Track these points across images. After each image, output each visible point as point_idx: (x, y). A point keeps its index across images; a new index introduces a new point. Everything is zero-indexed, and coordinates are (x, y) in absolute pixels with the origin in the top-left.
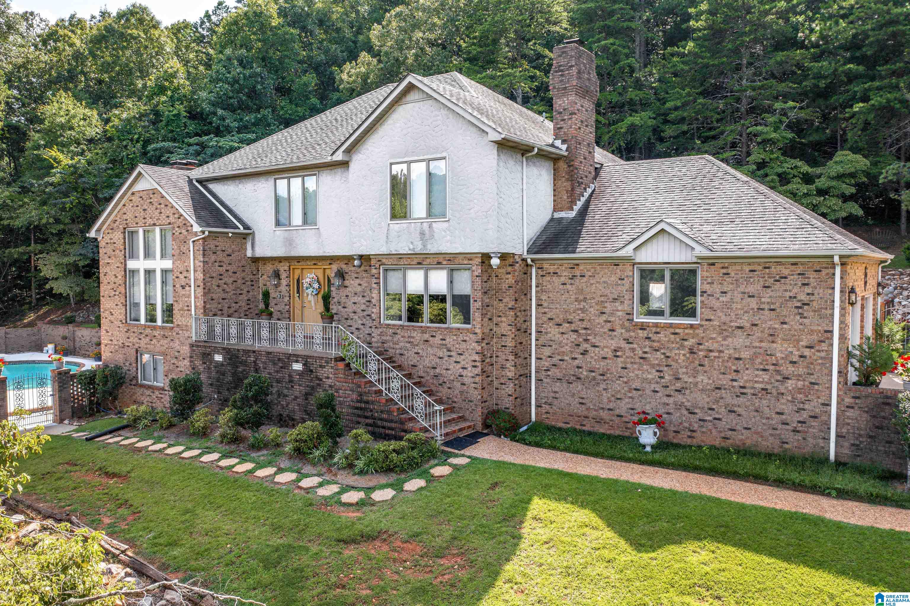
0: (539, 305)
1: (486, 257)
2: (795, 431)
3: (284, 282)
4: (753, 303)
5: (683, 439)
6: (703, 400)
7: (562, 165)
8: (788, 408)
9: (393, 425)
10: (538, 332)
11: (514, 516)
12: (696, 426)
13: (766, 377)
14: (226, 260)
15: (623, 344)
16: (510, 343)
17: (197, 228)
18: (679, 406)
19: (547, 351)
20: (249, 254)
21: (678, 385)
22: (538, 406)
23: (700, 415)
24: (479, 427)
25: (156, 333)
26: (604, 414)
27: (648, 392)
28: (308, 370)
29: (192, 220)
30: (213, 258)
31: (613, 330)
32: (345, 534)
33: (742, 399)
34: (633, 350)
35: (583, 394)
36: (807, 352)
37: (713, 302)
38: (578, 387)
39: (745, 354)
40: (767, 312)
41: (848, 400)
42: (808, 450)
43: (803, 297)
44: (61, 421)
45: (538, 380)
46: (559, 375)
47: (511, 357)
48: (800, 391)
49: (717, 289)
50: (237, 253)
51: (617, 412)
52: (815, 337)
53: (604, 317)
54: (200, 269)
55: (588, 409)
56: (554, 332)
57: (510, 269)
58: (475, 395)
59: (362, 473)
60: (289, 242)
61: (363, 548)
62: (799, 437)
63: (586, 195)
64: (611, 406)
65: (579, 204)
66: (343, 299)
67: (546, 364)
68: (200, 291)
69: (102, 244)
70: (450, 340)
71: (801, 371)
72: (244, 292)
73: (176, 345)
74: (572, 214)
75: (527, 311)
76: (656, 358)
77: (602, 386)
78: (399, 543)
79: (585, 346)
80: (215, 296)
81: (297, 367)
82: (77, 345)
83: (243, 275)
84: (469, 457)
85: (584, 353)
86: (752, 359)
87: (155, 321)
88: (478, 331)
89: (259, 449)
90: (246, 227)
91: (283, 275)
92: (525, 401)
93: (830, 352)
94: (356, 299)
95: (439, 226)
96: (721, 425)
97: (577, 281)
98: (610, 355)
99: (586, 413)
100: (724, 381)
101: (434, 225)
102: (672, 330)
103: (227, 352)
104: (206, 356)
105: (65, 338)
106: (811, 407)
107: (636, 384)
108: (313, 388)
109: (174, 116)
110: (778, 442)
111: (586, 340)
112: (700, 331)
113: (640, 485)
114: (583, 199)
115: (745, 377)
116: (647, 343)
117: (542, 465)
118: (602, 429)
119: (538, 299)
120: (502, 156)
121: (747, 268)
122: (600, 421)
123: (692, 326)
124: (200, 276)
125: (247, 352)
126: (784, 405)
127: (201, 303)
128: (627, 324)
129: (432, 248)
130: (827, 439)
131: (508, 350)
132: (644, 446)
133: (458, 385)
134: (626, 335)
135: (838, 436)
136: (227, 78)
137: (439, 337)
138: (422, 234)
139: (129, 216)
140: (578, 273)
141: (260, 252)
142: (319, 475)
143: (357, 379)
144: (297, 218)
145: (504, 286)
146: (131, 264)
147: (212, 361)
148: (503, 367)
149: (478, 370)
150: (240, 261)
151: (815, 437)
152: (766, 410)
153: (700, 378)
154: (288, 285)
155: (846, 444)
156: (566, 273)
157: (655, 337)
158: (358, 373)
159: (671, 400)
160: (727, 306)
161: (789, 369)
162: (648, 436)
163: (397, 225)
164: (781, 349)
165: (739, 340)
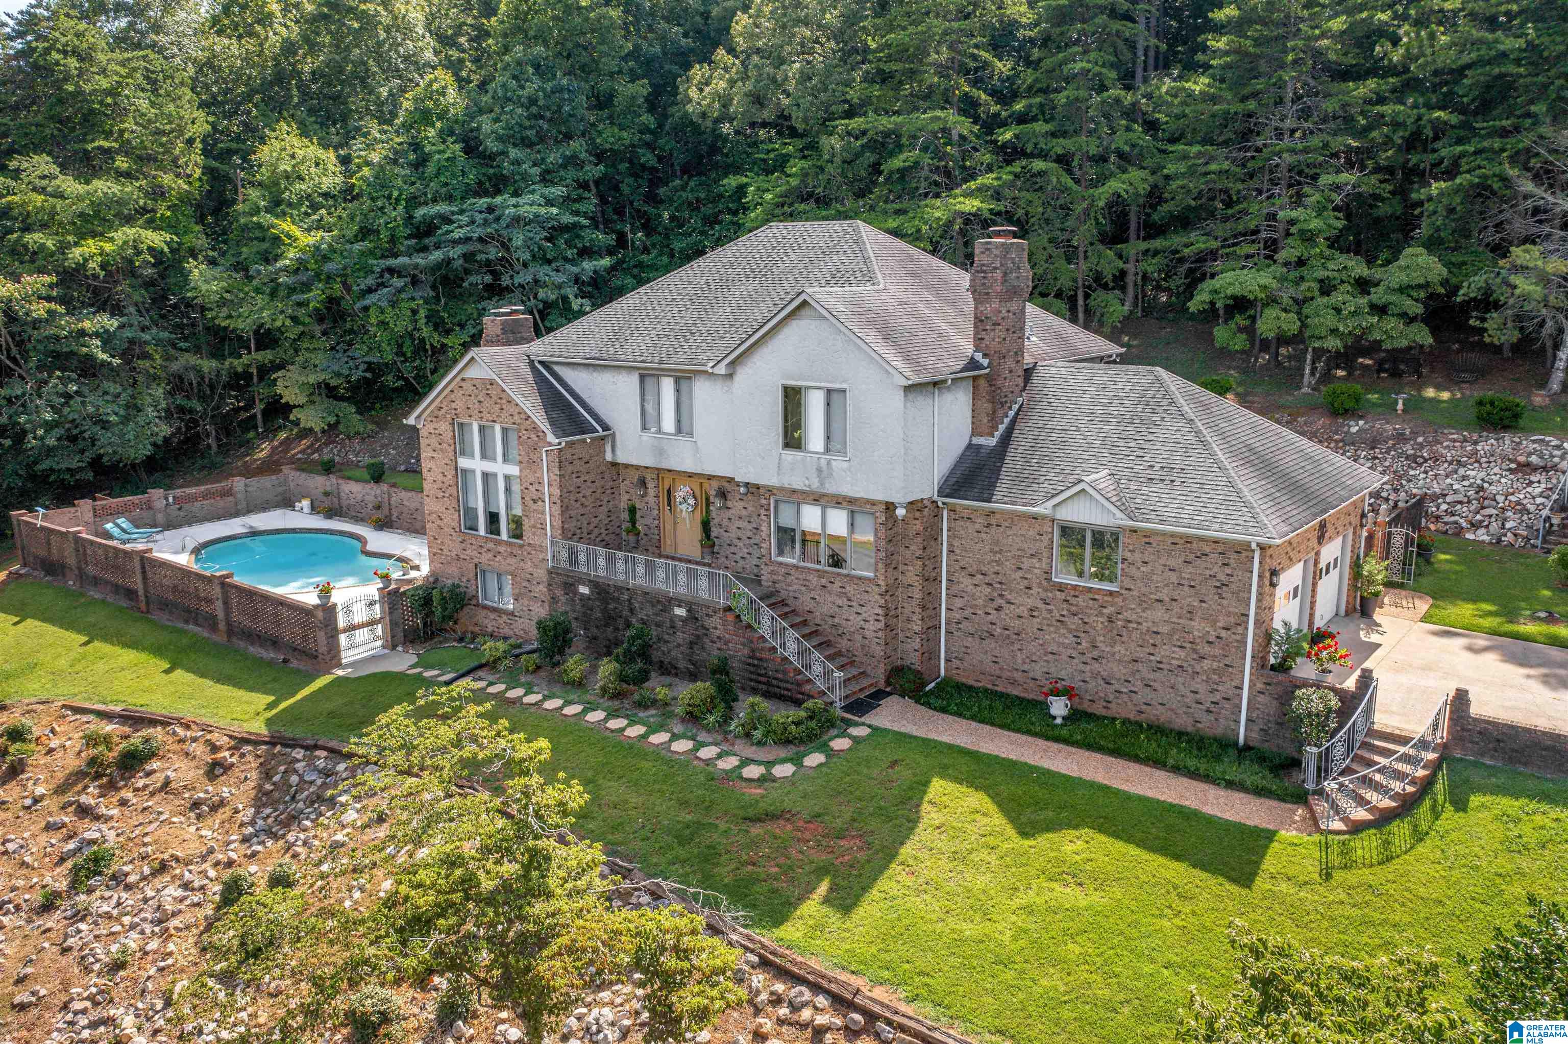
0: (950, 551)
1: (890, 507)
2: (1208, 711)
3: (652, 492)
4: (1174, 577)
5: (1098, 709)
6: (1120, 671)
7: (983, 383)
8: (1202, 688)
9: (789, 686)
10: (949, 580)
11: (910, 798)
12: (1111, 697)
13: (1182, 654)
14: (584, 468)
15: (1041, 605)
16: (917, 595)
17: (551, 438)
18: (1096, 675)
19: (959, 603)
20: (609, 457)
21: (1096, 653)
22: (948, 660)
23: (1117, 686)
24: (882, 685)
25: (502, 549)
26: (1018, 676)
27: (1064, 657)
28: (692, 617)
29: (544, 425)
30: (570, 468)
31: (1029, 588)
32: (751, 812)
33: (1157, 675)
34: (1050, 611)
35: (996, 653)
36: (1223, 634)
37: (1133, 571)
38: (990, 644)
39: (1164, 629)
40: (1186, 588)
41: (1260, 686)
42: (1219, 731)
43: (1221, 577)
44: (394, 647)
45: (948, 632)
46: (972, 630)
47: (918, 610)
48: (1214, 671)
49: (1137, 557)
50: (595, 459)
51: (1031, 675)
52: (1232, 620)
53: (1020, 574)
54: (556, 484)
55: (1001, 669)
56: (966, 582)
57: (918, 514)
58: (878, 651)
59: (759, 743)
60: (660, 452)
61: (770, 826)
62: (1211, 717)
63: (1011, 414)
64: (1026, 667)
65: (1002, 428)
66: (725, 522)
67: (957, 616)
68: (557, 510)
69: (423, 433)
70: (850, 589)
71: (1217, 652)
72: (605, 502)
73: (528, 566)
74: (992, 442)
75: (937, 558)
76: (1073, 622)
77: (1017, 646)
78: (801, 824)
79: (1000, 601)
80: (573, 513)
81: (680, 612)
82: (344, 503)
83: (603, 482)
84: (869, 726)
85: (999, 609)
86: (1170, 635)
87: (498, 534)
88: (881, 583)
89: (646, 708)
90: (606, 428)
91: (650, 485)
92: (931, 655)
93: (1245, 636)
94: (740, 524)
95: (838, 464)
96: (1138, 698)
97: (993, 530)
98: (1026, 614)
99: (998, 672)
100: (1141, 654)
101: (834, 463)
102: (1091, 595)
103: (595, 584)
104: (569, 587)
105: (327, 494)
106: (1226, 688)
107: (1053, 648)
108: (698, 637)
109: (448, 159)
110: (1191, 720)
111: (1001, 596)
112: (1119, 600)
113: (1036, 769)
114: (1007, 421)
115: (1163, 651)
116: (1065, 605)
117: (945, 739)
118: (1015, 691)
119: (950, 544)
120: (911, 396)
121: (1170, 540)
122: (1013, 682)
123: (1111, 593)
124: (557, 492)
125: (619, 589)
126: (1198, 685)
127: (558, 523)
128: (1044, 583)
129: (831, 488)
130: (1237, 722)
131: (915, 603)
132: (1054, 718)
133: (858, 638)
134: (1043, 595)
135: (1249, 720)
136: (519, 97)
137: (838, 584)
138: (819, 470)
139: (459, 405)
140: (994, 522)
141: (622, 458)
142: (716, 744)
143: (748, 634)
144: (668, 423)
145: (912, 532)
146: (463, 463)
147: (576, 593)
148: (909, 620)
149: (881, 625)
150: (598, 467)
151: (1227, 719)
152: (1181, 687)
153: (1117, 648)
154: (657, 496)
155: (1256, 728)
156: (981, 521)
157: (1073, 601)
158: (749, 626)
159: (1088, 668)
160: (1147, 578)
161: (1206, 649)
162: (1059, 708)
163: (790, 455)
164: (1198, 627)
165: (1158, 614)
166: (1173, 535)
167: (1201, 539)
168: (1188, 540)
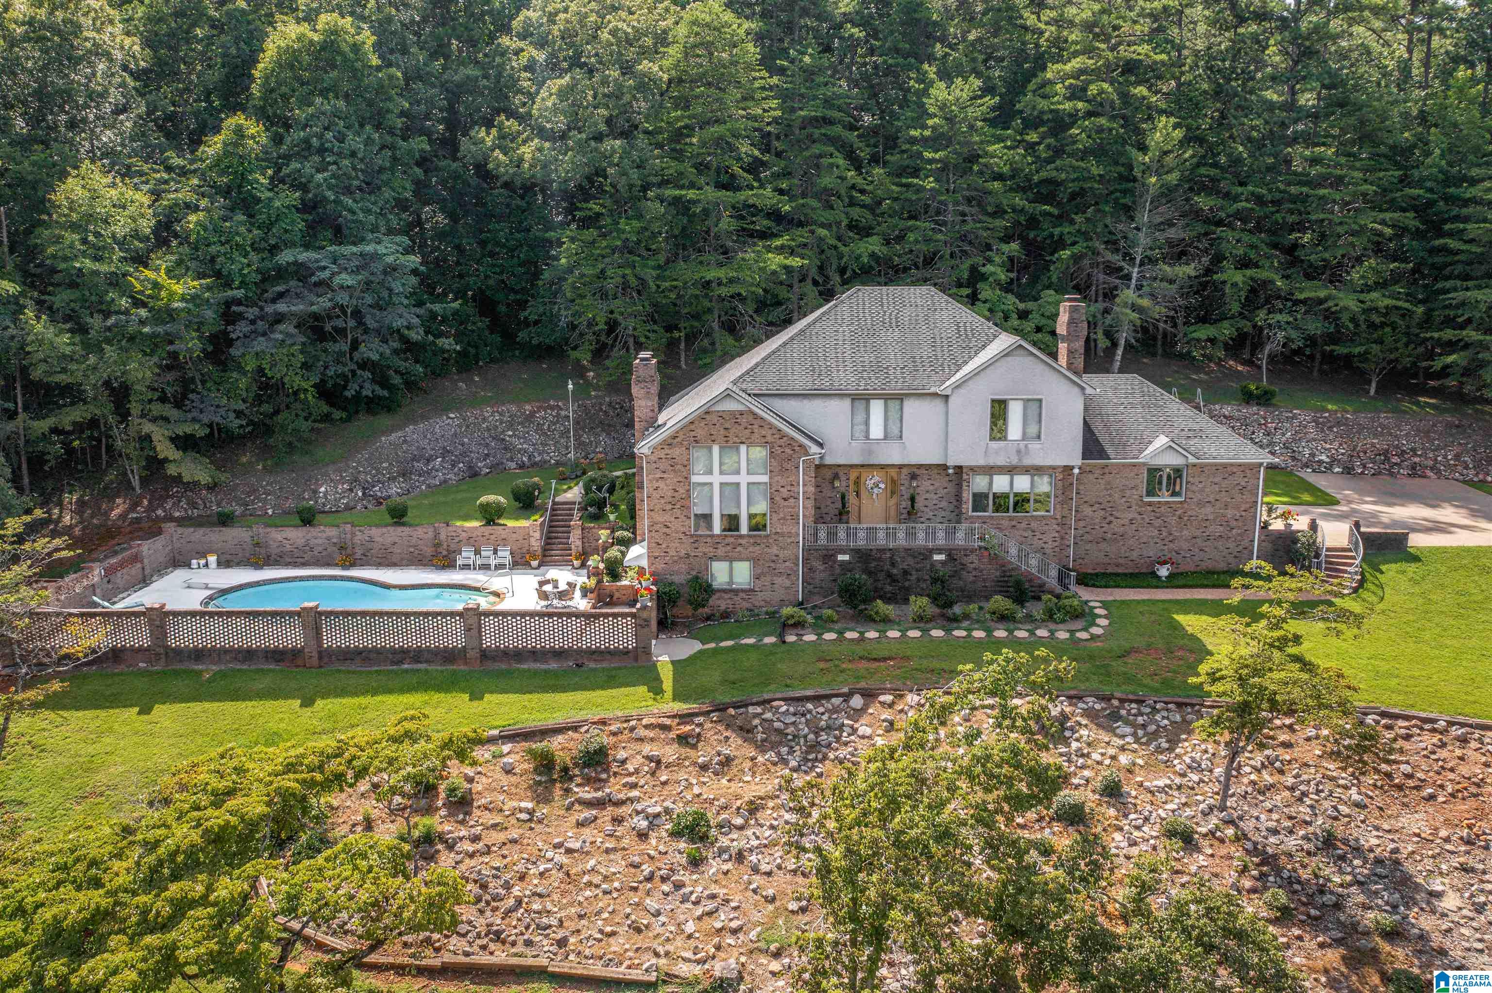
0: (1076, 493)
1: (1067, 469)
2: (1235, 557)
4: (1217, 488)
6: (1185, 546)
12: (1180, 561)
13: (1221, 529)
15: (1136, 516)
18: (1171, 550)
19: (1082, 524)
21: (1171, 538)
23: (1183, 554)
25: (741, 541)
26: (1121, 561)
27: (1152, 544)
28: (951, 559)
31: (1129, 508)
33: (1207, 543)
34: (1143, 519)
35: (1107, 550)
36: (1243, 514)
37: (1194, 488)
38: (1104, 546)
39: (1211, 517)
40: (1224, 493)
41: (1262, 538)
43: (1243, 484)
45: (1074, 544)
46: (1091, 539)
48: (1239, 535)
49: (1197, 480)
51: (1131, 558)
52: (1248, 505)
53: (1124, 500)
55: (1110, 559)
56: (1087, 511)
59: (1066, 621)
60: (870, 452)
61: (1135, 657)
62: (1237, 560)
64: (1126, 555)
67: (1080, 532)
68: (810, 504)
70: (1034, 525)
71: (1240, 524)
73: (773, 550)
76: (1157, 523)
77: (1121, 543)
79: (1110, 518)
81: (941, 557)
82: (274, 551)
85: (1110, 523)
86: (1214, 520)
87: (737, 529)
88: (1058, 517)
89: (959, 621)
91: (844, 478)
93: (1255, 513)
95: (1034, 446)
96: (1196, 558)
97: (1107, 477)
98: (1127, 523)
99: (1109, 562)
100: (1198, 533)
101: (1029, 446)
102: (1169, 506)
103: (855, 552)
104: (827, 558)
105: (257, 544)
106: (1246, 543)
107: (1145, 540)
110: (1227, 564)
111: (1111, 515)
112: (1185, 505)
115: (1211, 529)
116: (1152, 514)
118: (1120, 570)
119: (1077, 489)
121: (1215, 468)
122: (1118, 565)
123: (1180, 503)
126: (1231, 545)
127: (811, 512)
128: (1139, 503)
129: (1027, 461)
132: (1161, 578)
134: (1139, 510)
135: (1258, 557)
137: (1025, 523)
138: (1018, 451)
140: (1108, 471)
142: (1042, 628)
143: (1000, 561)
144: (877, 435)
146: (698, 478)
147: (835, 561)
149: (1057, 544)
151: (1245, 559)
152: (1220, 548)
153: (1185, 533)
154: (848, 486)
156: (1098, 472)
157: (1157, 510)
158: (998, 556)
160: (1202, 491)
161: (1234, 523)
162: (1163, 572)
163: (994, 445)
164: (1230, 513)
165: (1209, 509)
166: (1216, 465)
167: (1232, 465)
168: (1225, 466)
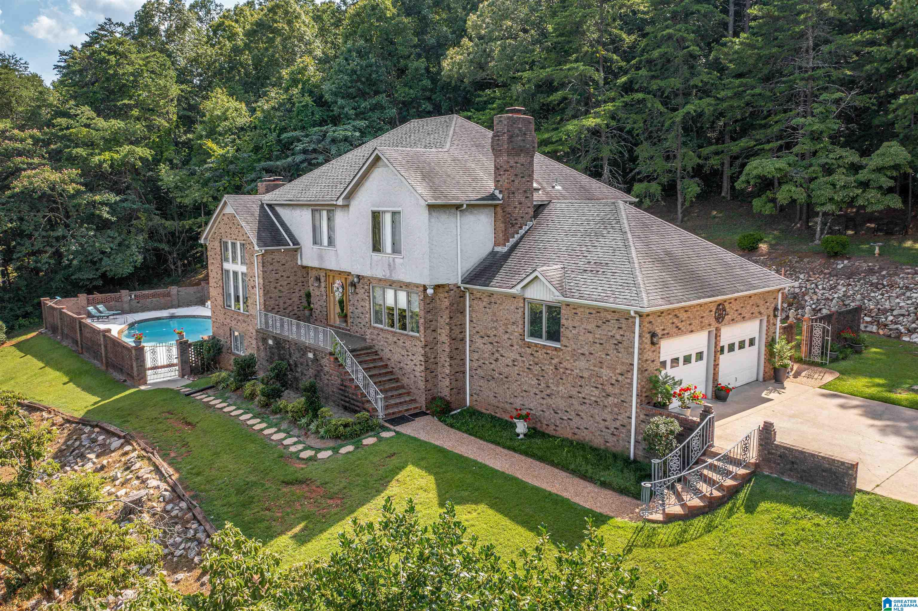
0: (471, 321)
1: (425, 288)
2: (613, 434)
3: (323, 285)
4: (590, 337)
5: (550, 431)
6: (561, 404)
8: (609, 417)
9: (358, 404)
10: (471, 341)
12: (558, 423)
13: (596, 392)
14: (281, 268)
15: (518, 357)
16: (447, 350)
17: (257, 248)
18: (549, 407)
19: (476, 356)
20: (299, 263)
21: (548, 391)
22: (471, 395)
23: (560, 415)
24: (424, 409)
25: (240, 318)
26: (508, 406)
27: (532, 394)
28: (316, 360)
29: (255, 241)
30: (271, 267)
31: (512, 346)
32: (289, 478)
33: (584, 407)
34: (523, 362)
35: (496, 390)
36: (620, 378)
37: (568, 333)
38: (493, 384)
39: (586, 374)
40: (598, 345)
41: (642, 417)
42: (618, 449)
43: (618, 337)
44: (183, 376)
45: (471, 376)
46: (482, 374)
47: (448, 360)
48: (615, 405)
49: (570, 324)
50: (290, 263)
51: (514, 406)
52: (625, 368)
53: (507, 336)
54: (261, 276)
55: (499, 401)
56: (479, 342)
57: (446, 295)
58: (421, 385)
59: (322, 437)
60: (321, 257)
61: (294, 488)
62: (615, 439)
63: (522, 232)
64: (512, 400)
65: (512, 241)
66: (356, 303)
67: (475, 365)
68: (261, 291)
69: (209, 248)
70: (408, 344)
71: (617, 391)
72: (297, 291)
73: (250, 328)
74: (505, 249)
75: (462, 325)
76: (536, 369)
77: (507, 386)
78: (314, 487)
79: (497, 355)
80: (273, 296)
81: (310, 355)
83: (295, 278)
84: (395, 431)
85: (497, 360)
86: (590, 379)
87: (240, 309)
88: (422, 340)
89: (276, 413)
90: (296, 242)
91: (323, 280)
92: (461, 390)
93: (632, 379)
95: (398, 261)
96: (572, 423)
97: (493, 306)
98: (510, 364)
99: (496, 404)
100: (574, 393)
101: (396, 260)
102: (545, 351)
103: (275, 338)
104: (264, 340)
106: (621, 418)
107: (525, 388)
108: (318, 372)
109: (303, 106)
110: (602, 441)
111: (497, 351)
112: (560, 353)
114: (517, 237)
115: (586, 390)
116: (531, 358)
119: (471, 316)
120: (434, 214)
121: (588, 311)
122: (505, 411)
123: (556, 349)
124: (261, 281)
125: (284, 341)
127: (262, 301)
128: (520, 342)
129: (395, 277)
130: (629, 442)
131: (446, 354)
133: (412, 376)
134: (520, 350)
135: (636, 441)
136: (347, 70)
137: (402, 341)
138: (389, 265)
139: (222, 230)
140: (493, 301)
141: (305, 263)
142: (298, 437)
143: (341, 369)
144: (325, 241)
145: (443, 307)
146: (226, 266)
147: (267, 343)
148: (443, 366)
149: (423, 368)
150: (292, 268)
151: (623, 440)
152: (597, 418)
153: (561, 388)
154: (325, 287)
155: (641, 448)
156: (486, 300)
157: (536, 354)
158: (342, 365)
159: (544, 402)
160: (576, 338)
161: (609, 389)
162: (521, 428)
163: (377, 256)
164: (606, 373)
165: (582, 364)
166: (589, 307)
167: (606, 310)
168: (598, 310)
